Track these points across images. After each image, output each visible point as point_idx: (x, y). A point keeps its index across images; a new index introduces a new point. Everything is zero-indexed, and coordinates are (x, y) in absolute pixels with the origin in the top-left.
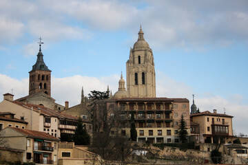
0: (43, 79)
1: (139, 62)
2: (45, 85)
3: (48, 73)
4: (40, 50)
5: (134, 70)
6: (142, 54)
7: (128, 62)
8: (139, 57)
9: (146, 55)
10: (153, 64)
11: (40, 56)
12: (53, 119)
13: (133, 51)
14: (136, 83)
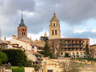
0: (24, 30)
1: (54, 26)
2: (25, 33)
3: (26, 28)
4: (22, 18)
5: (52, 29)
6: (55, 22)
7: (50, 26)
8: (54, 24)
9: (57, 23)
10: (59, 27)
11: (22, 20)
12: (35, 47)
13: (51, 21)
14: (53, 34)
